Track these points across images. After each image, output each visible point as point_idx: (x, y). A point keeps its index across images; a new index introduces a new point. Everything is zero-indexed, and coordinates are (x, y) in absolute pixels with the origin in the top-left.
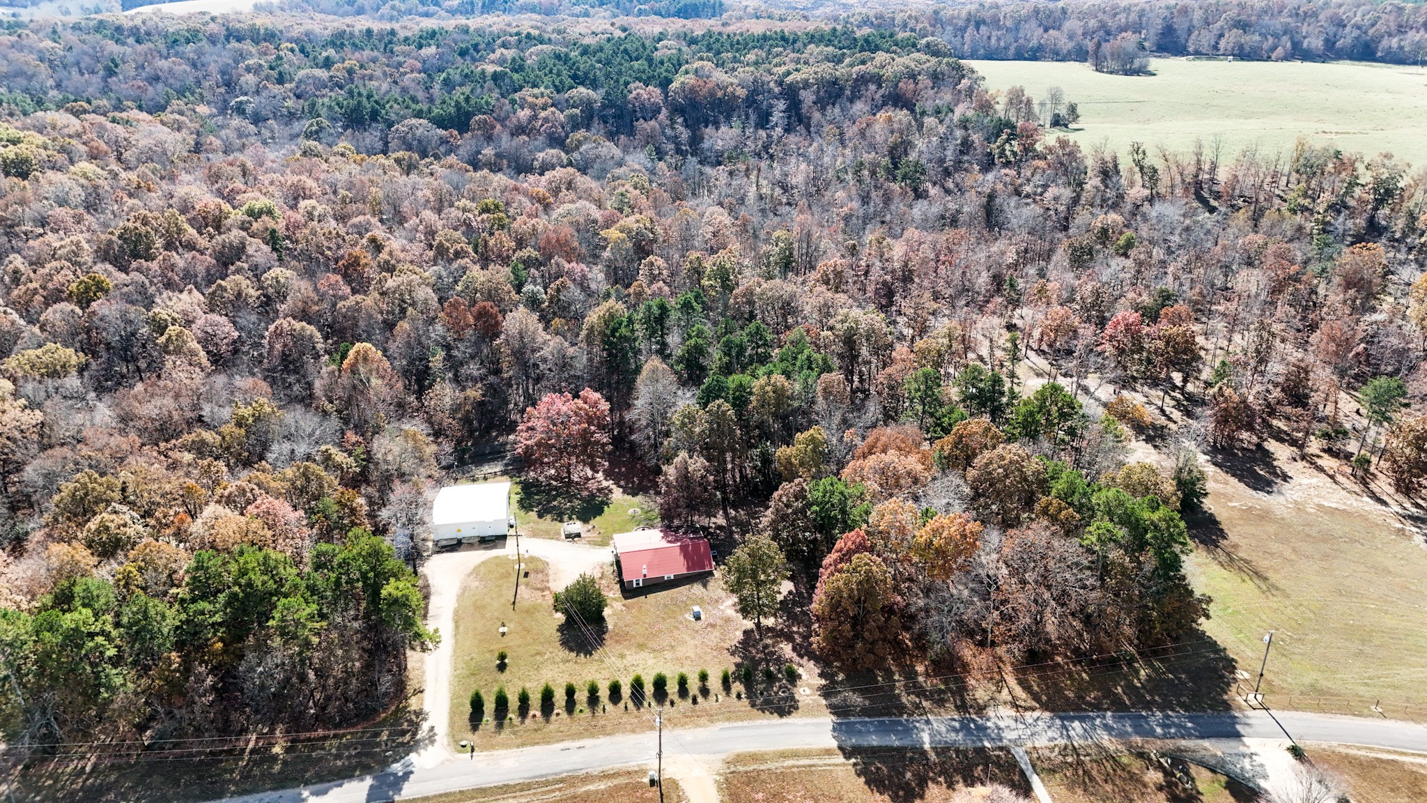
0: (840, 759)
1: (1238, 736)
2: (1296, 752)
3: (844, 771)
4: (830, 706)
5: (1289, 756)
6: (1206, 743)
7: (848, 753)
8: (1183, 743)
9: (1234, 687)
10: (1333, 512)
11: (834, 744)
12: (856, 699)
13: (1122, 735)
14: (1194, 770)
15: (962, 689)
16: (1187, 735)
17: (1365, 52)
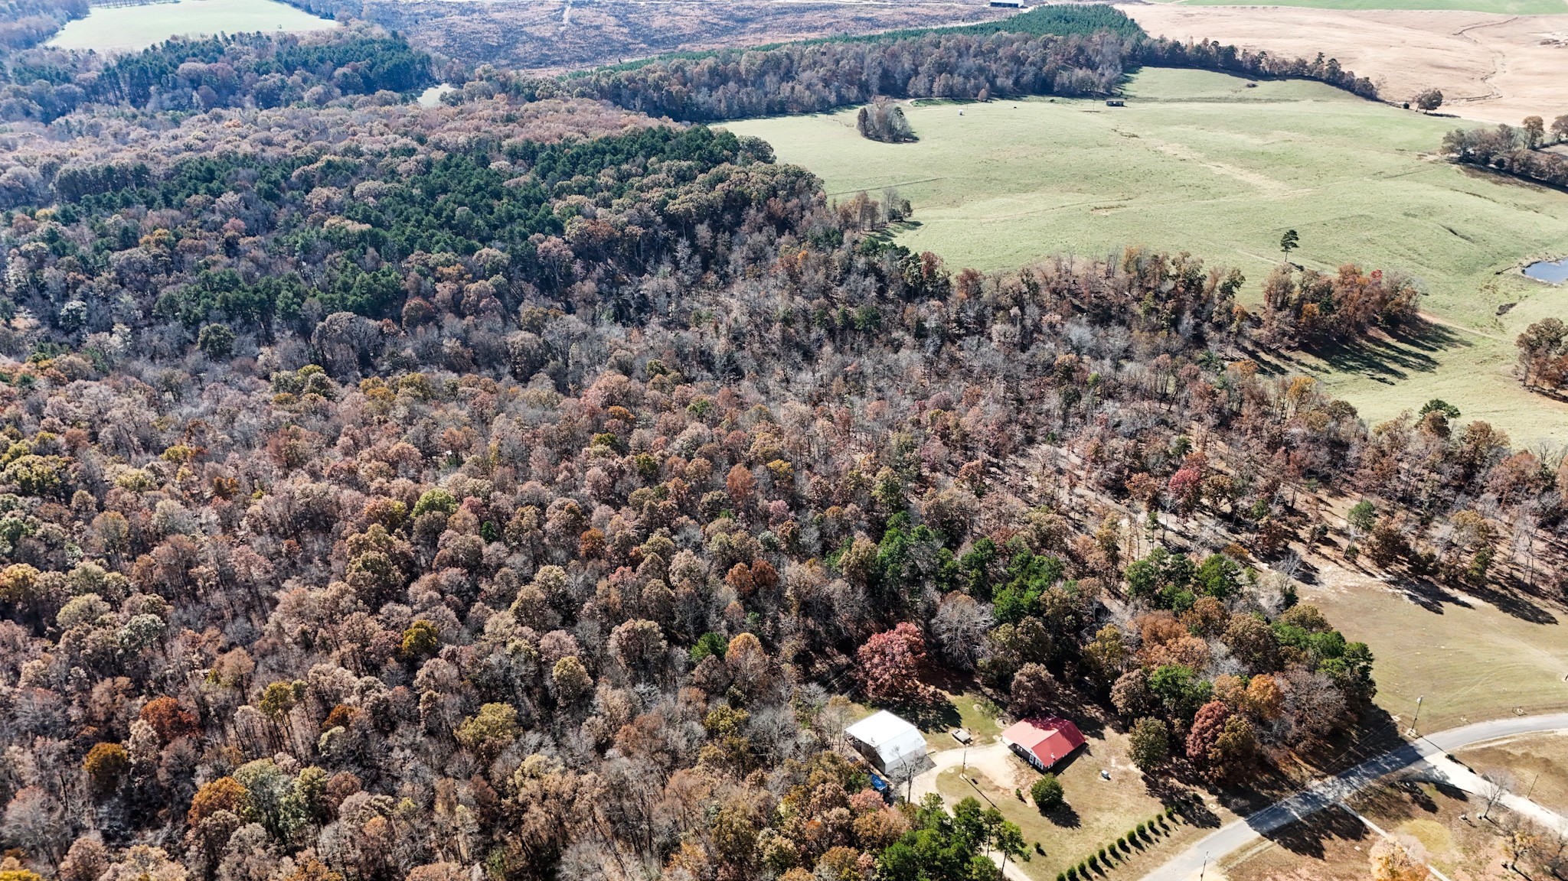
0: (1269, 843)
1: (1420, 758)
2: (1451, 757)
3: (1274, 847)
4: (1234, 811)
5: (1449, 761)
6: (1412, 767)
7: (1270, 835)
8: (1403, 771)
9: (1399, 729)
10: (1354, 589)
11: (1258, 835)
12: (1242, 802)
13: (1375, 777)
14: (1418, 784)
15: (1284, 777)
16: (1402, 767)
17: (1044, 87)
